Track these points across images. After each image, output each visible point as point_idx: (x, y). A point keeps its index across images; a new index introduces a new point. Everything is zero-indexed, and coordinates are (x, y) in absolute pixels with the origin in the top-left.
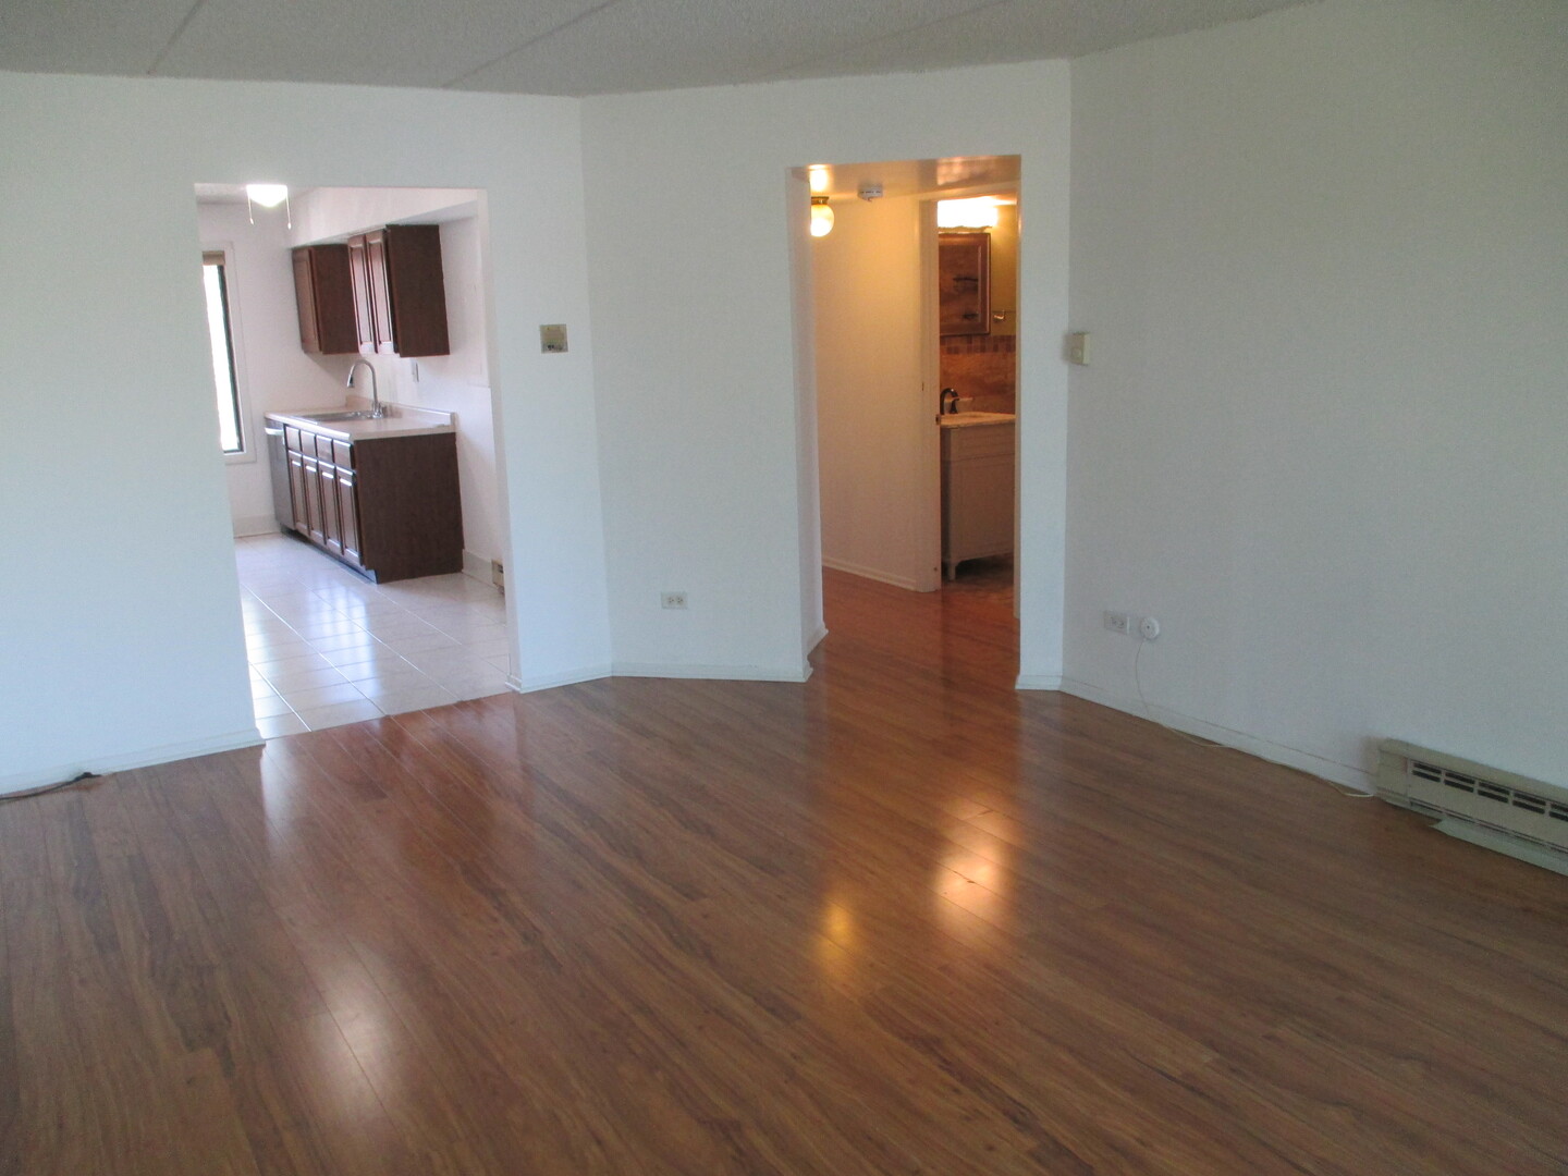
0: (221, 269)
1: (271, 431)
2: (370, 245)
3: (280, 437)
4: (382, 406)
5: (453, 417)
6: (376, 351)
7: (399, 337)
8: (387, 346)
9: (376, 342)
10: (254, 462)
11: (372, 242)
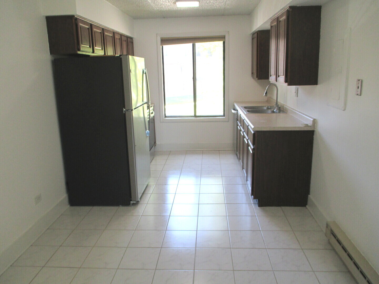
0: (224, 43)
1: (233, 111)
2: (280, 21)
3: (236, 114)
4: (279, 106)
5: (314, 121)
6: (276, 81)
7: (289, 74)
8: (282, 78)
9: (277, 76)
10: (228, 121)
11: (281, 19)
